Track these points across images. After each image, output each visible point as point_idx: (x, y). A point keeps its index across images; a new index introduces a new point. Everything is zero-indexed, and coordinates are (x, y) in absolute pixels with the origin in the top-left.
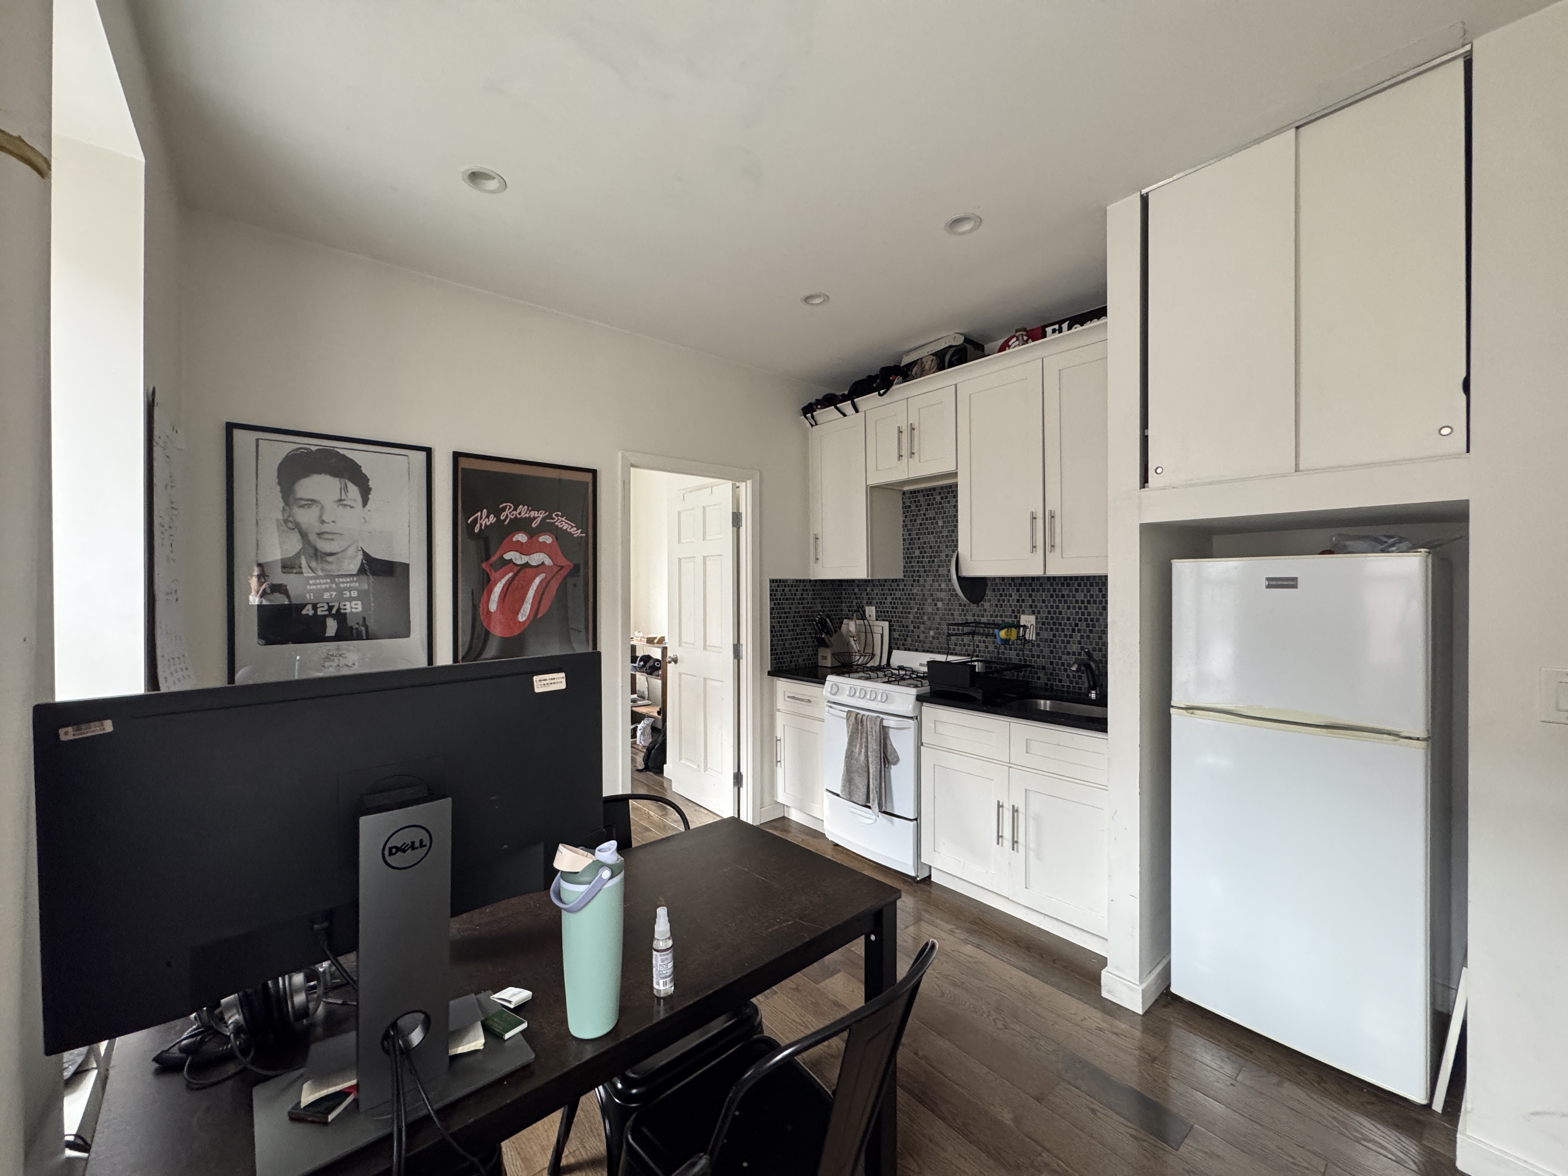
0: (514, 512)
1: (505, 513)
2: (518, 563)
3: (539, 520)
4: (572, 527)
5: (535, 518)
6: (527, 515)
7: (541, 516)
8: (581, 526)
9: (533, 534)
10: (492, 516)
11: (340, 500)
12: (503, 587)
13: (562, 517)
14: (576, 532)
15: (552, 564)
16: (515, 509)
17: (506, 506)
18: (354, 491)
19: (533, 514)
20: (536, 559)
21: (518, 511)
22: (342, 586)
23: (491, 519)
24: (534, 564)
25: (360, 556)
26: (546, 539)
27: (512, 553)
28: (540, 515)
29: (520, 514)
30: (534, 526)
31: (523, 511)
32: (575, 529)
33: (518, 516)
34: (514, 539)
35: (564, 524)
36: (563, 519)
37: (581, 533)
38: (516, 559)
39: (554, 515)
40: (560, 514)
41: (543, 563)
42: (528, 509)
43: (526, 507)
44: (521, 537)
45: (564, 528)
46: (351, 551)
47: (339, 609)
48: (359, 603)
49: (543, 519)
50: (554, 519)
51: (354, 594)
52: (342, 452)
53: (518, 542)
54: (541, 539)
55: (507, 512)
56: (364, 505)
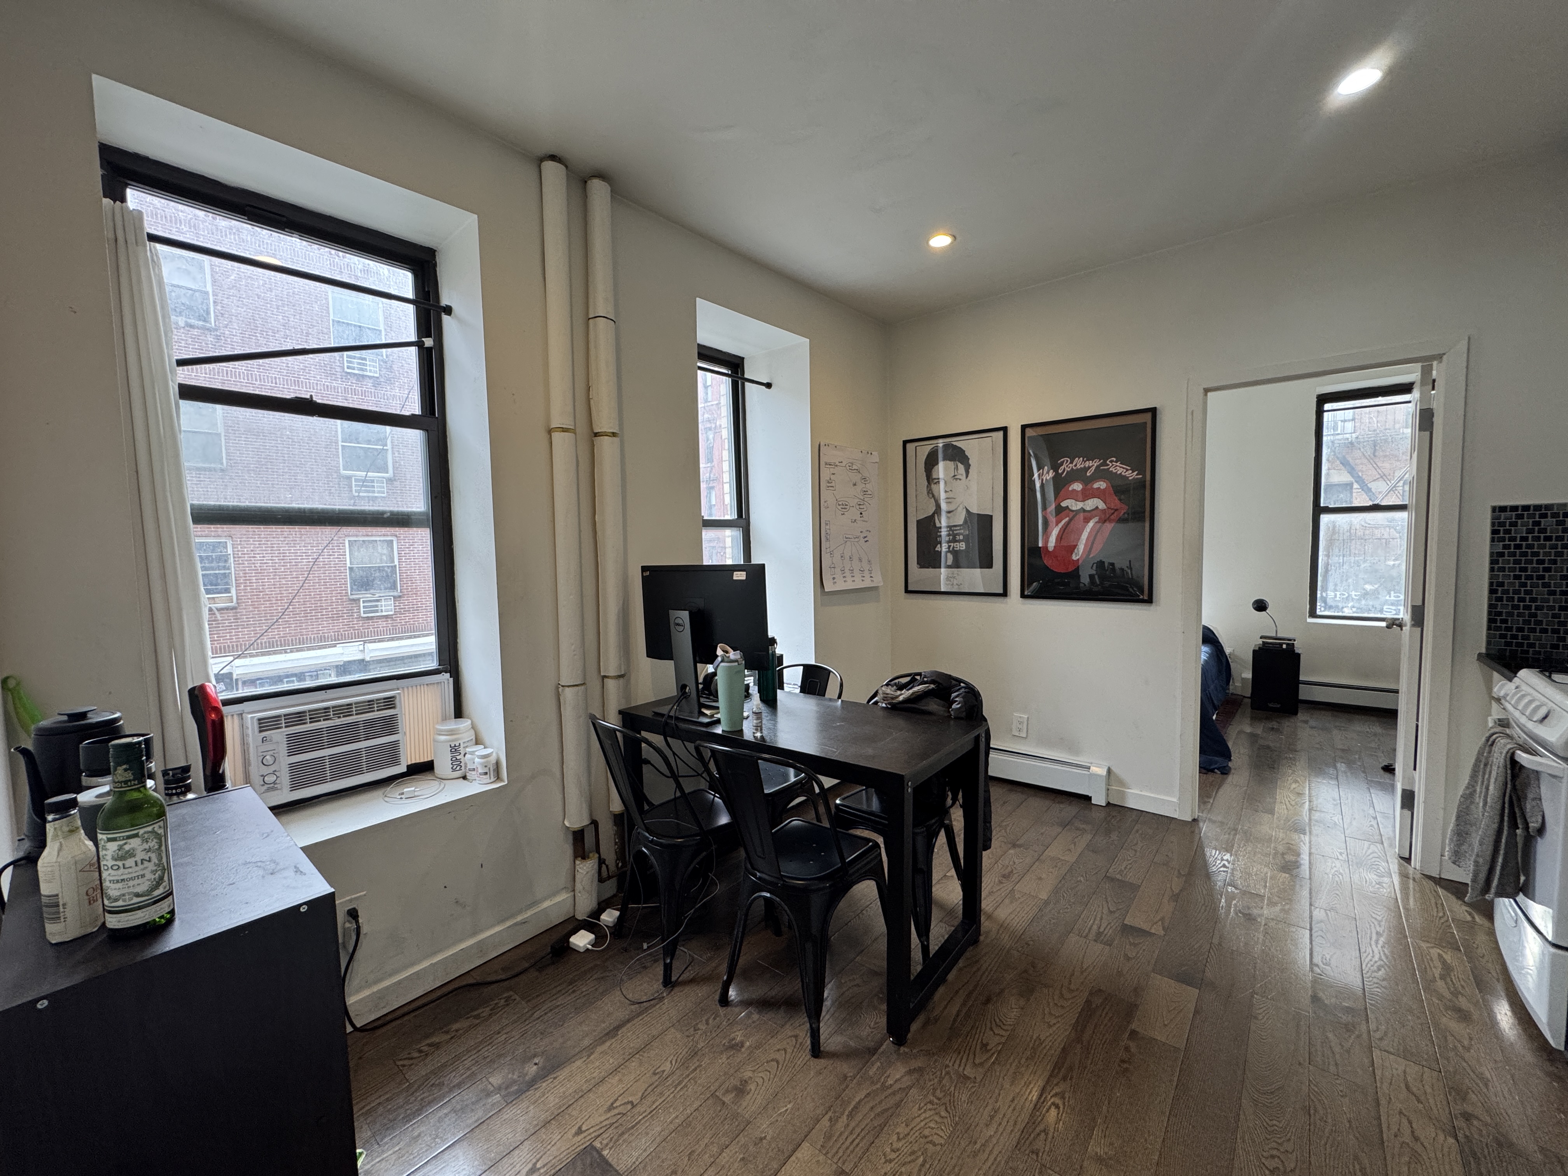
0: (1070, 465)
1: (1063, 467)
2: (1074, 508)
3: (1094, 468)
4: (1127, 470)
5: (1089, 467)
6: (1082, 466)
7: (1096, 465)
8: (1138, 467)
9: (1087, 481)
10: (1051, 471)
11: (955, 476)
12: (1060, 531)
13: (1116, 462)
14: (1132, 475)
15: (1105, 507)
16: (1071, 463)
17: (1064, 461)
18: (961, 468)
19: (1087, 464)
20: (1090, 504)
21: (1074, 464)
22: (955, 532)
23: (1050, 474)
24: (1088, 509)
25: (964, 512)
26: (1101, 485)
27: (1068, 501)
28: (1094, 464)
29: (1076, 465)
30: (1088, 474)
31: (1079, 463)
32: (1131, 472)
33: (1074, 468)
34: (1070, 489)
35: (1118, 468)
36: (1118, 464)
37: (1137, 475)
38: (1072, 506)
39: (1108, 462)
40: (1114, 459)
41: (1097, 507)
42: (1083, 460)
43: (1081, 459)
44: (1077, 486)
45: (1119, 472)
46: (960, 509)
47: (954, 547)
48: (964, 543)
49: (1098, 467)
50: (1108, 465)
51: (961, 537)
52: (954, 443)
53: (1074, 490)
54: (1096, 486)
55: (1064, 466)
56: (967, 477)
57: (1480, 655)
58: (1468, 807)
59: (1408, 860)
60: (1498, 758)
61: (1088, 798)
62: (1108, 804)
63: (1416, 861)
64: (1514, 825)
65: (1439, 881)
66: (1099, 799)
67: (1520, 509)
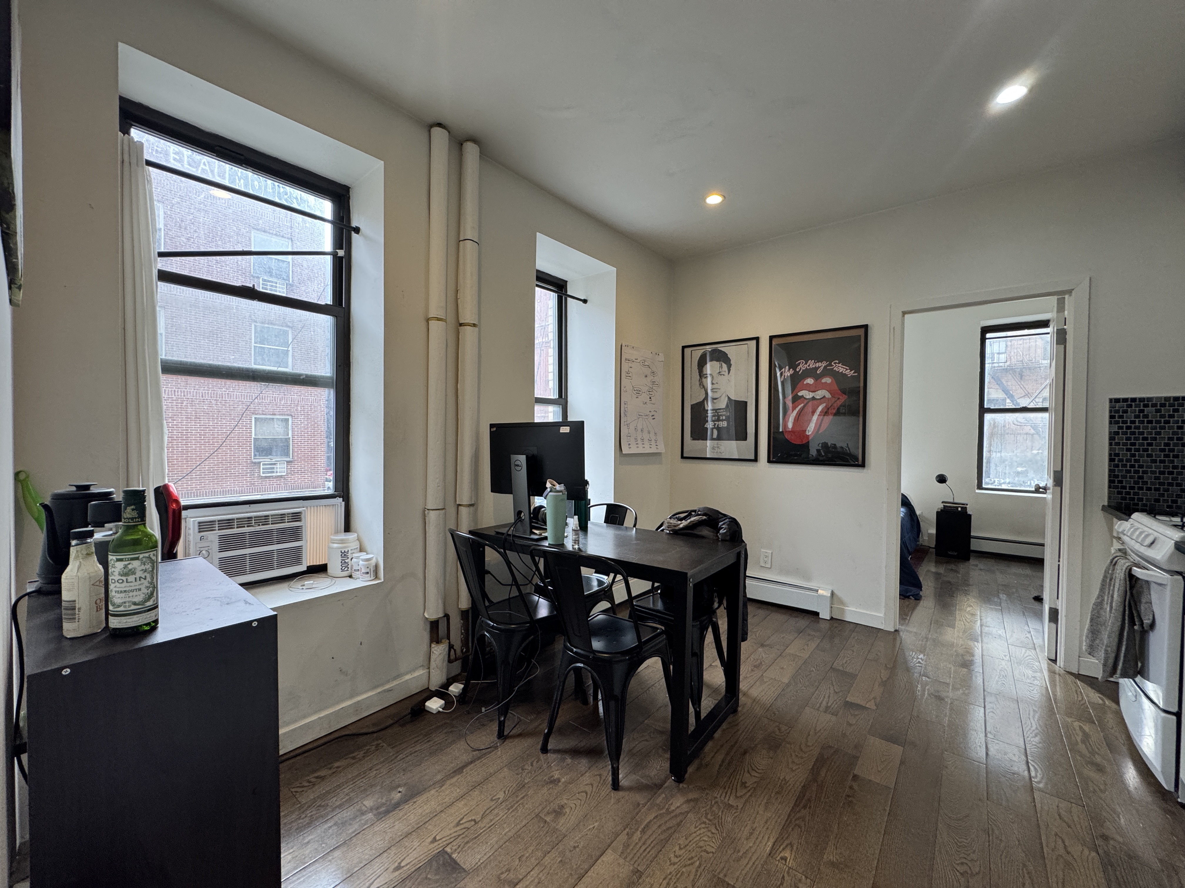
0: (805, 366)
1: (799, 367)
2: (807, 397)
3: (822, 368)
4: (847, 369)
5: (819, 367)
6: (814, 366)
7: (823, 365)
8: (854, 367)
9: (817, 378)
10: (791, 369)
11: (720, 372)
12: (797, 414)
13: (839, 363)
14: (850, 373)
15: (830, 396)
16: (806, 364)
17: (800, 363)
18: (725, 366)
19: (817, 365)
20: (819, 394)
21: (808, 364)
22: (719, 414)
23: (790, 372)
24: (818, 397)
25: (727, 399)
26: (827, 380)
27: (803, 391)
29: (809, 366)
30: (818, 372)
31: (811, 364)
32: (849, 371)
33: (808, 368)
34: (805, 383)
35: (840, 368)
36: (840, 365)
37: (854, 373)
38: (806, 395)
39: (833, 364)
40: (837, 361)
41: (824, 397)
42: (814, 362)
43: (813, 361)
44: (810, 381)
45: (840, 371)
47: (718, 425)
48: (726, 422)
49: (825, 367)
50: (833, 366)
51: (724, 418)
52: (720, 349)
53: (808, 384)
54: (824, 381)
55: (801, 366)
56: (729, 373)
57: (1103, 506)
58: (1098, 612)
59: (1055, 661)
60: (1120, 574)
61: (816, 614)
62: (832, 618)
63: (1060, 662)
64: (1132, 623)
65: (1079, 676)
66: (825, 614)
67: (1129, 400)
